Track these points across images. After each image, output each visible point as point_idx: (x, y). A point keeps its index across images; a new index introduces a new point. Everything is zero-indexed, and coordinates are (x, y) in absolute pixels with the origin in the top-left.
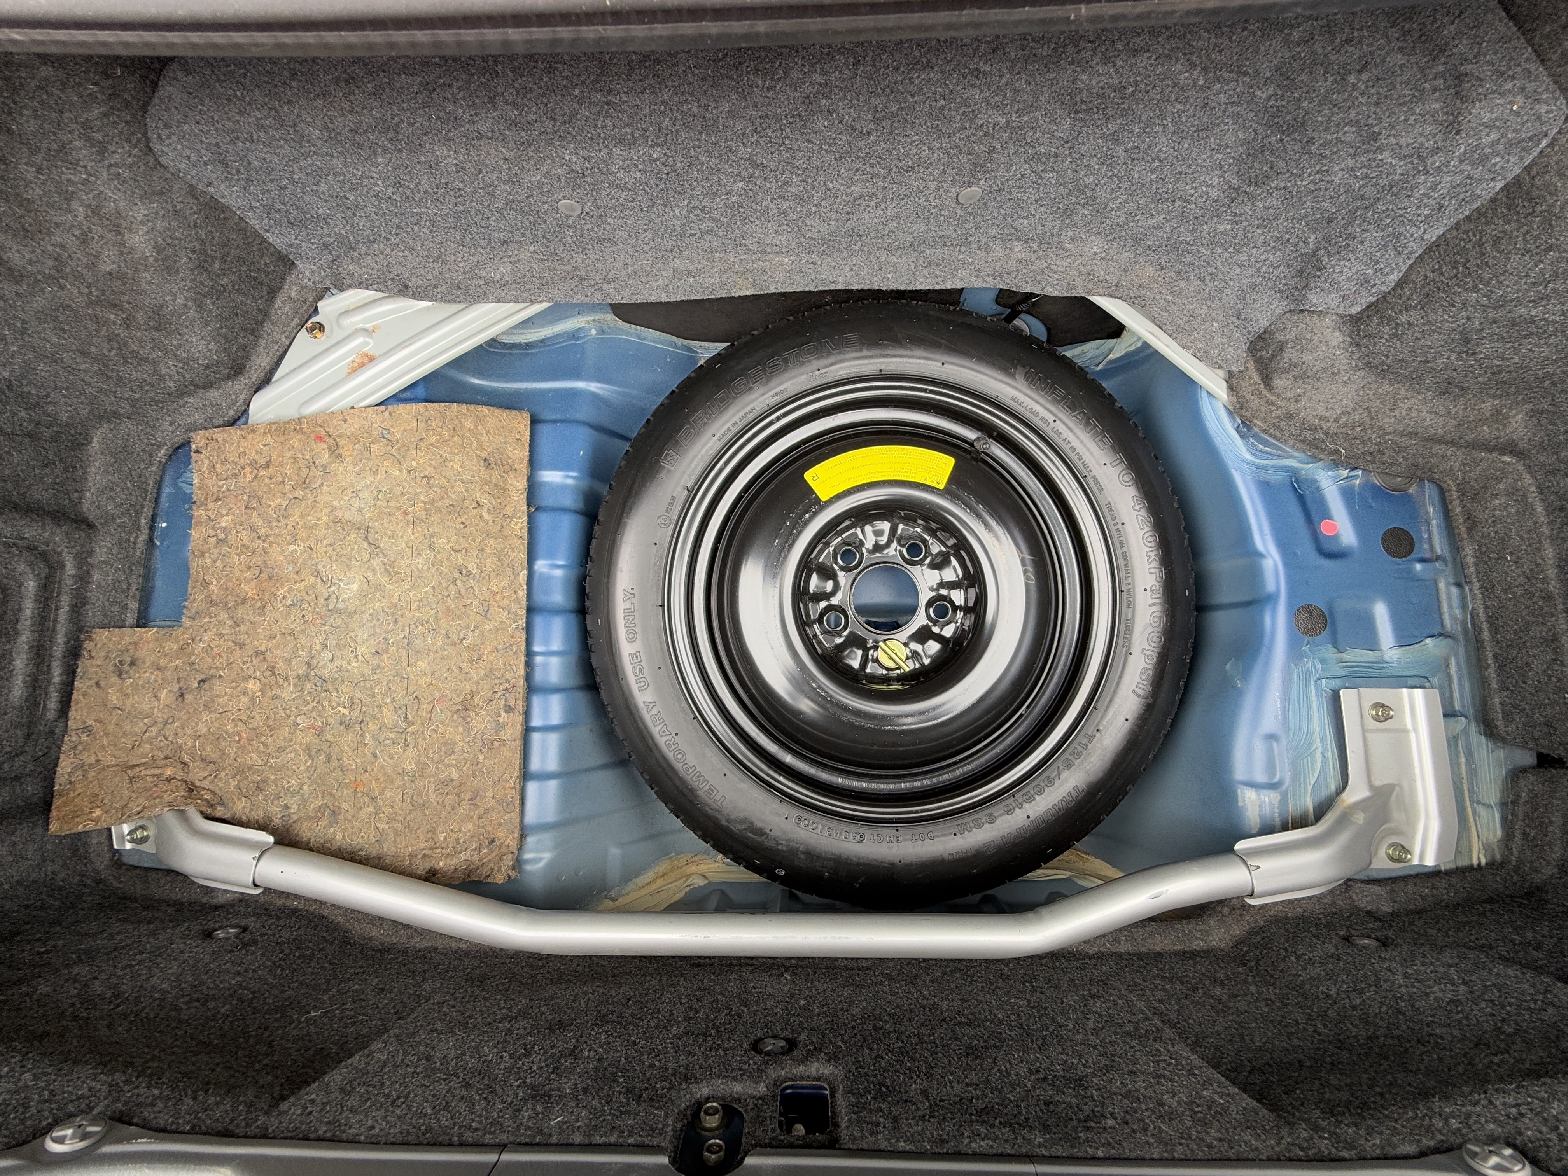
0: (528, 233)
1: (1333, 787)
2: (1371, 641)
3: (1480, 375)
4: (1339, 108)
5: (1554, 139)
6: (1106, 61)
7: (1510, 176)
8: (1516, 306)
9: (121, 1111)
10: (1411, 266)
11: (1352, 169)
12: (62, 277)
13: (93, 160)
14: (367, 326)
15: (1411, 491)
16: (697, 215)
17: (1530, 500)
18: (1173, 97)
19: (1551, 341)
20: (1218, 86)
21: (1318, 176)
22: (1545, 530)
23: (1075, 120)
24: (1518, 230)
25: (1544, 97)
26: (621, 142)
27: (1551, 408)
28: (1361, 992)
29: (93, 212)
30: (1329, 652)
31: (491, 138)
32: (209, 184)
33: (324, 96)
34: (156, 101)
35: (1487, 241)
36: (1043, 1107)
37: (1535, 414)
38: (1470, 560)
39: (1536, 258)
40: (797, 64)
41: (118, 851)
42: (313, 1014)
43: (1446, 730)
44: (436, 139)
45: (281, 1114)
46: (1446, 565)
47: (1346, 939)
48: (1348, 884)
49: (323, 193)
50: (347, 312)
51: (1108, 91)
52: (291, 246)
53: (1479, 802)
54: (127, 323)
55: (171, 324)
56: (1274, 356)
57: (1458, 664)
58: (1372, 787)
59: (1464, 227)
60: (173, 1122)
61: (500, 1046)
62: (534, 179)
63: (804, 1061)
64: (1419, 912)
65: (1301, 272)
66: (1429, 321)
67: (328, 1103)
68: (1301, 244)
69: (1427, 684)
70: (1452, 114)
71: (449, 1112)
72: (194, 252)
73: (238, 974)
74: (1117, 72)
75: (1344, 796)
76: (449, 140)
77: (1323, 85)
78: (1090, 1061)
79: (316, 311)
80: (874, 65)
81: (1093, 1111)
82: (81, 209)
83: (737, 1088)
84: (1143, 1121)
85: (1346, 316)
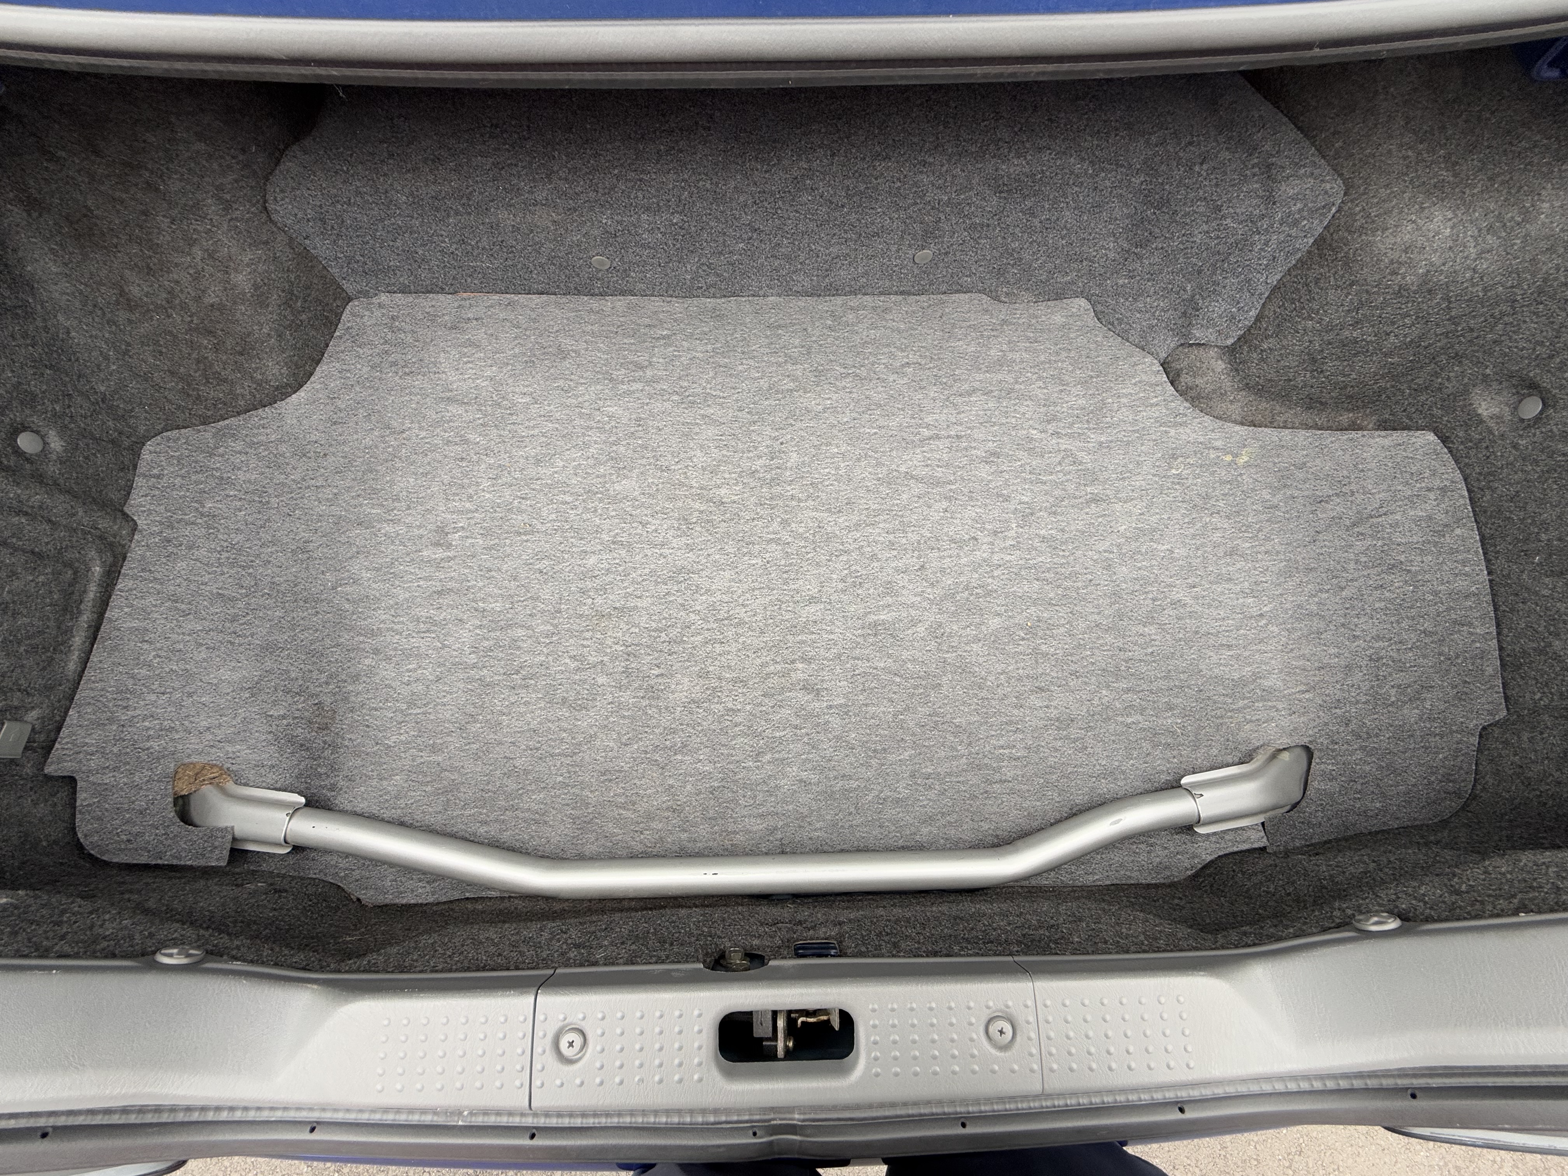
0: (562, 285)
3: (1332, 391)
4: (1191, 189)
5: (1340, 208)
6: (1019, 155)
7: (1317, 234)
8: (1341, 330)
10: (1263, 304)
11: (1207, 232)
12: (171, 308)
13: (218, 215)
16: (704, 271)
18: (1071, 182)
19: (1374, 358)
20: (1103, 174)
21: (1185, 238)
23: (1000, 198)
24: (1329, 271)
25: (1327, 179)
26: (648, 209)
27: (1391, 418)
29: (209, 255)
31: (544, 205)
32: (307, 238)
33: (414, 171)
34: (277, 172)
35: (1311, 282)
36: (1020, 936)
39: (1345, 291)
40: (787, 154)
44: (500, 205)
45: (349, 964)
51: (1023, 178)
55: (254, 349)
59: (1294, 273)
62: (575, 239)
65: (1184, 314)
66: (1283, 346)
67: (390, 959)
68: (1182, 292)
70: (1268, 191)
71: (503, 957)
72: (283, 291)
74: (1028, 163)
76: (510, 206)
77: (1178, 173)
80: (846, 156)
81: (1062, 937)
82: (199, 253)
83: (756, 942)
85: (1225, 347)
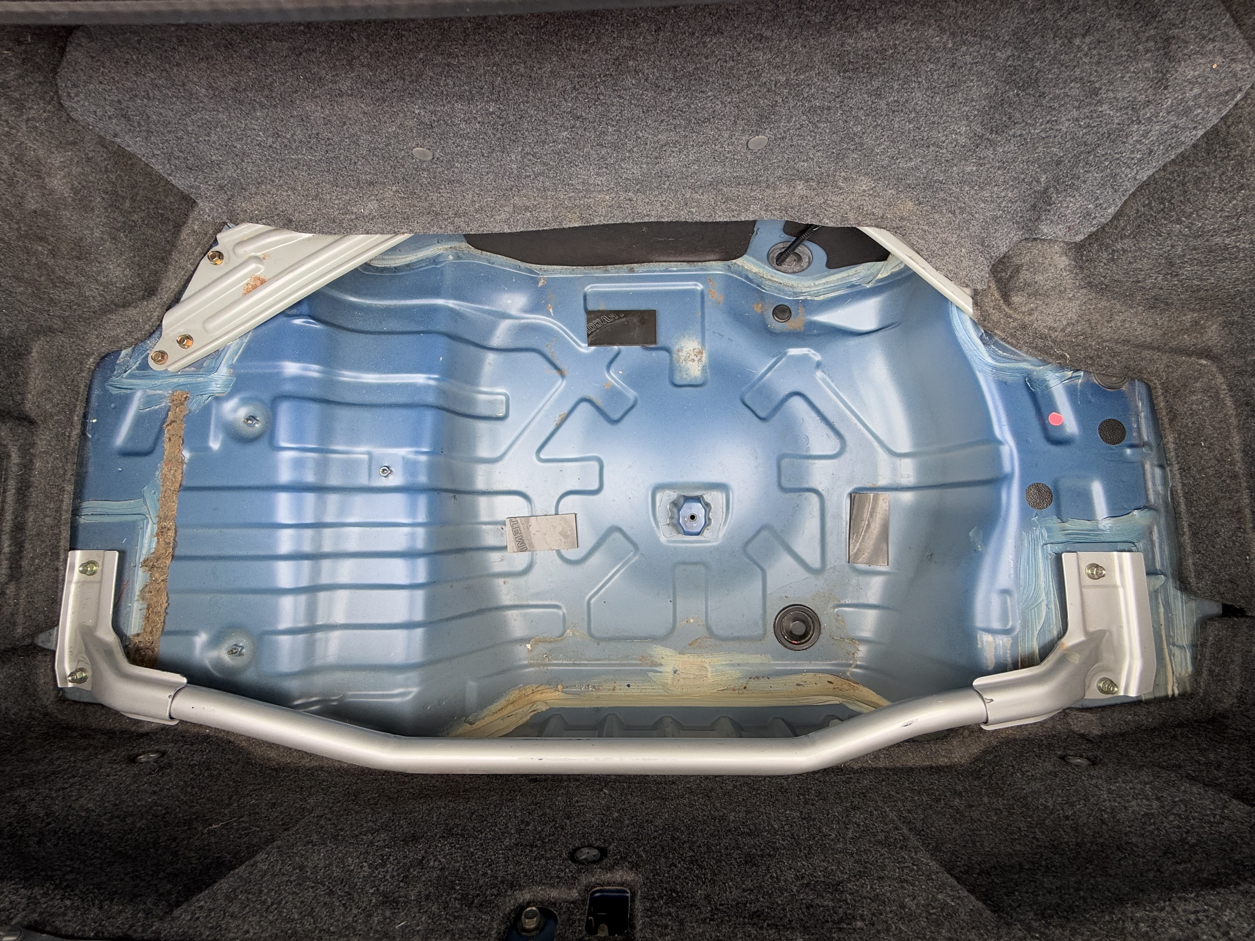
0: (390, 175)
1: (1055, 633)
2: (1088, 513)
3: (1182, 293)
4: (1066, 67)
5: (1248, 94)
6: (869, 26)
7: (1209, 125)
8: (1212, 236)
9: (36, 921)
10: (1126, 202)
11: (1077, 120)
14: (259, 254)
15: (1124, 388)
16: (530, 160)
17: (1222, 396)
18: (926, 58)
19: (1242, 265)
20: (964, 48)
21: (1049, 125)
22: (1234, 421)
23: (844, 78)
24: (1215, 171)
25: (1240, 57)
26: (461, 98)
27: (1240, 320)
28: (1073, 805)
30: (1054, 523)
31: (351, 95)
32: (115, 136)
33: (207, 59)
34: (64, 64)
35: (1189, 181)
36: (804, 910)
37: (1228, 325)
38: (1171, 446)
39: (1230, 196)
40: (607, 30)
41: (62, 689)
42: (214, 826)
43: (1149, 585)
44: (305, 96)
45: (173, 919)
46: (1151, 450)
47: (1063, 758)
48: (1065, 712)
49: (214, 143)
50: (242, 243)
51: (871, 53)
52: (191, 187)
53: (1174, 645)
54: (53, 253)
56: (1011, 277)
57: (1160, 532)
58: (1086, 633)
59: (1170, 169)
60: (80, 930)
61: (362, 856)
62: (390, 130)
63: (611, 869)
64: (1122, 735)
65: (1034, 207)
66: (1140, 248)
67: (213, 910)
68: (1035, 183)
69: (1134, 548)
70: (1162, 72)
71: (313, 918)
72: (107, 193)
73: (154, 793)
74: (878, 36)
75: (1064, 640)
76: (316, 97)
77: (1052, 47)
78: (847, 867)
79: (216, 242)
80: (673, 31)
81: (846, 914)
83: (554, 893)
84: (886, 922)
85: (1071, 243)
